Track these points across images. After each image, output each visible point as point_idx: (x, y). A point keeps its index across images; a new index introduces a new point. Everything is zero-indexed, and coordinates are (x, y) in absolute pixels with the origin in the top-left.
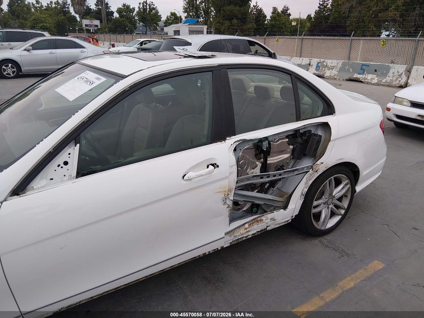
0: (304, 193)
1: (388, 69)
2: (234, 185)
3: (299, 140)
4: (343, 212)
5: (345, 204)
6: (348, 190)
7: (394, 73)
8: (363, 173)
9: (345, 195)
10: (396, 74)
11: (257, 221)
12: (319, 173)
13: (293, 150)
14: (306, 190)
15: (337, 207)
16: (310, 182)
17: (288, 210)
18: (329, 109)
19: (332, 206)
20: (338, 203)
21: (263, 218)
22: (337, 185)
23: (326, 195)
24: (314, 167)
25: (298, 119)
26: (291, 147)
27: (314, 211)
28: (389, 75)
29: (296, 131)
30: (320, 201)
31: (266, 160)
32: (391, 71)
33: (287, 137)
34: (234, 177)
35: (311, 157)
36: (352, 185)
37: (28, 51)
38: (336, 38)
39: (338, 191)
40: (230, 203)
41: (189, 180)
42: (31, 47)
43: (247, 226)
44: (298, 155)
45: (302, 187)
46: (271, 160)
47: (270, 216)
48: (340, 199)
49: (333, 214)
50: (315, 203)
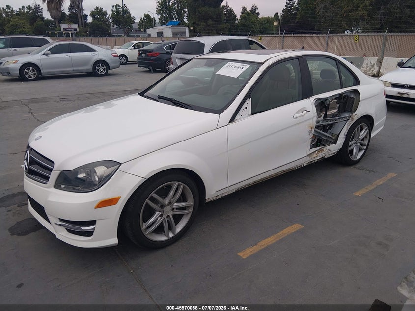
0: (346, 133)
1: (362, 61)
2: (315, 125)
3: (342, 100)
4: (365, 148)
5: (366, 142)
6: (368, 132)
7: (367, 64)
8: (376, 124)
9: (366, 137)
10: (369, 65)
11: (321, 151)
12: (354, 121)
13: (339, 107)
14: (347, 132)
15: (362, 145)
16: (349, 128)
17: (337, 144)
18: (357, 82)
19: (358, 145)
20: (362, 142)
21: (324, 149)
22: (361, 130)
23: (356, 138)
24: (352, 117)
25: (342, 88)
26: (338, 105)
27: (350, 149)
28: (363, 66)
29: (341, 95)
30: (353, 142)
31: (326, 113)
32: (365, 63)
33: (336, 98)
34: (315, 120)
35: (349, 111)
36: (369, 129)
37: (47, 54)
38: (314, 35)
39: (362, 134)
40: (312, 135)
41: (296, 118)
42: (49, 52)
43: (317, 152)
44: (342, 110)
45: (345, 131)
46: (329, 112)
47: (327, 148)
48: (363, 140)
49: (360, 150)
50: (350, 144)
